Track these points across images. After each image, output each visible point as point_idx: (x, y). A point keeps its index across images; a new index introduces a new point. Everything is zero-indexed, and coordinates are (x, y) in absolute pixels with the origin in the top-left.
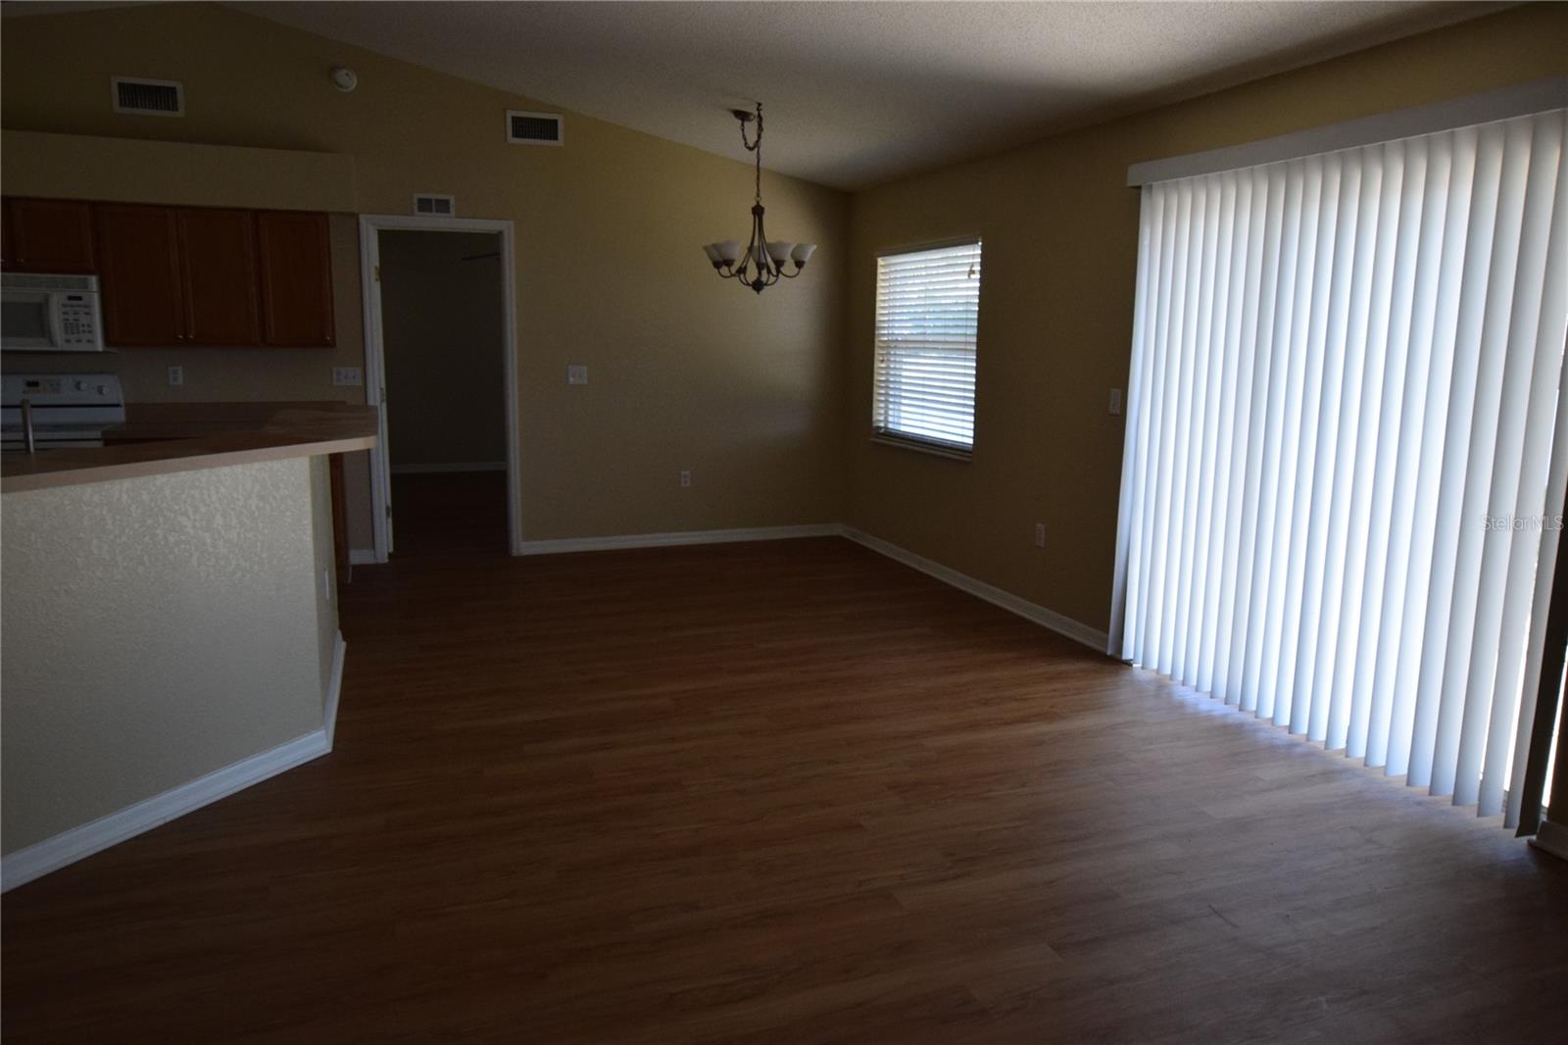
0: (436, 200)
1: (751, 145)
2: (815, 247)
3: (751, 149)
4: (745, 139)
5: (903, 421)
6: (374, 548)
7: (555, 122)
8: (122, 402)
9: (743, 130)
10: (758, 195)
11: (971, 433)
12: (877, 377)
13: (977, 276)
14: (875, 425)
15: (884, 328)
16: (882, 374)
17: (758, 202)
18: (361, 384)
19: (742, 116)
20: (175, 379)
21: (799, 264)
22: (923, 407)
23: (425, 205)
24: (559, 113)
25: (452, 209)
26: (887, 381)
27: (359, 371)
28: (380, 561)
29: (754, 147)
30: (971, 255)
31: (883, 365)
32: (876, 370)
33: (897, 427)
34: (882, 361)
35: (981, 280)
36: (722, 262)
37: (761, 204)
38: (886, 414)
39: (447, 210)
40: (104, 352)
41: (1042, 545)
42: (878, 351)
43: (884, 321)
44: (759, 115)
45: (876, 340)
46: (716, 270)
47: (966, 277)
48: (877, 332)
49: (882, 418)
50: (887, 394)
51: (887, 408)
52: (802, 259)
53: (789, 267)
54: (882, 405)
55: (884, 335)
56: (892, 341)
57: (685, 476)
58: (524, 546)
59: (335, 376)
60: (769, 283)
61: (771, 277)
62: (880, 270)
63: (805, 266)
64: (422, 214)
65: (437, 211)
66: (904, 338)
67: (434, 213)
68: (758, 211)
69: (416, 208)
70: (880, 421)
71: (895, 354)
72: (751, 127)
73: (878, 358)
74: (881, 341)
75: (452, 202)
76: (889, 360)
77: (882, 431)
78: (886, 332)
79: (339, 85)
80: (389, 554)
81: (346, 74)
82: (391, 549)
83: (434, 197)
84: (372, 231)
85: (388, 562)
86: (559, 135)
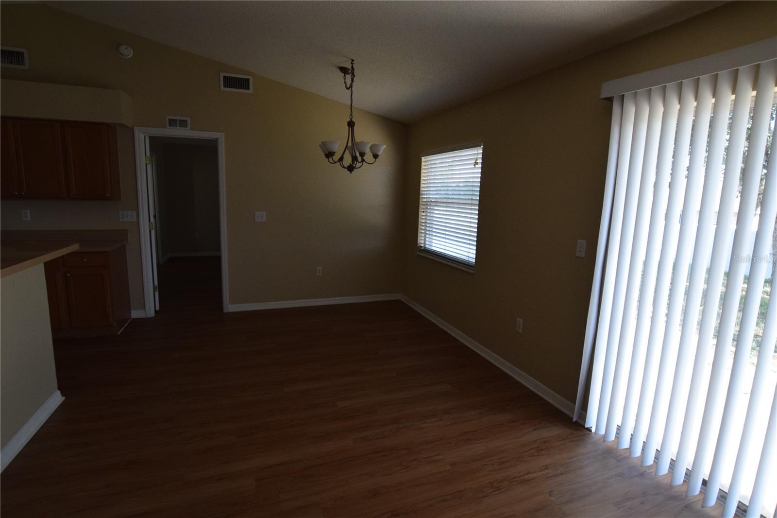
0: (180, 120)
1: (348, 86)
2: (385, 146)
3: (348, 89)
4: (346, 84)
5: (434, 245)
6: (145, 309)
7: (248, 80)
9: (345, 79)
10: (351, 115)
11: (474, 256)
12: (420, 220)
13: (480, 166)
14: (419, 245)
15: (424, 194)
16: (423, 219)
17: (351, 119)
18: (136, 220)
19: (344, 70)
20: (26, 217)
21: (376, 156)
22: (445, 238)
23: (172, 123)
24: (250, 75)
25: (189, 126)
26: (426, 223)
27: (134, 213)
28: (149, 316)
29: (350, 88)
30: (476, 153)
31: (424, 214)
32: (420, 217)
33: (430, 247)
34: (423, 212)
35: (482, 168)
36: (329, 154)
37: (353, 120)
38: (425, 240)
39: (186, 126)
41: (521, 331)
42: (421, 206)
43: (425, 191)
44: (352, 67)
45: (420, 201)
46: (327, 159)
47: (473, 167)
48: (421, 197)
49: (422, 242)
50: (425, 229)
51: (425, 237)
52: (377, 154)
53: (369, 157)
54: (423, 235)
55: (424, 198)
56: (429, 201)
57: (319, 270)
58: (230, 307)
59: (121, 216)
60: (356, 167)
61: (358, 163)
62: (423, 164)
63: (379, 158)
64: (171, 127)
65: (180, 126)
66: (435, 200)
67: (178, 127)
68: (351, 124)
69: (167, 124)
70: (422, 243)
71: (430, 209)
72: (349, 77)
73: (421, 210)
74: (423, 201)
75: (189, 122)
76: (426, 212)
77: (423, 248)
78: (425, 196)
79: (122, 54)
80: (156, 312)
81: (126, 48)
82: (158, 309)
83: (178, 118)
84: (142, 136)
85: (154, 317)
86: (250, 87)
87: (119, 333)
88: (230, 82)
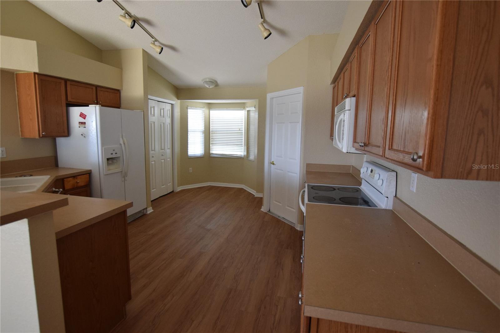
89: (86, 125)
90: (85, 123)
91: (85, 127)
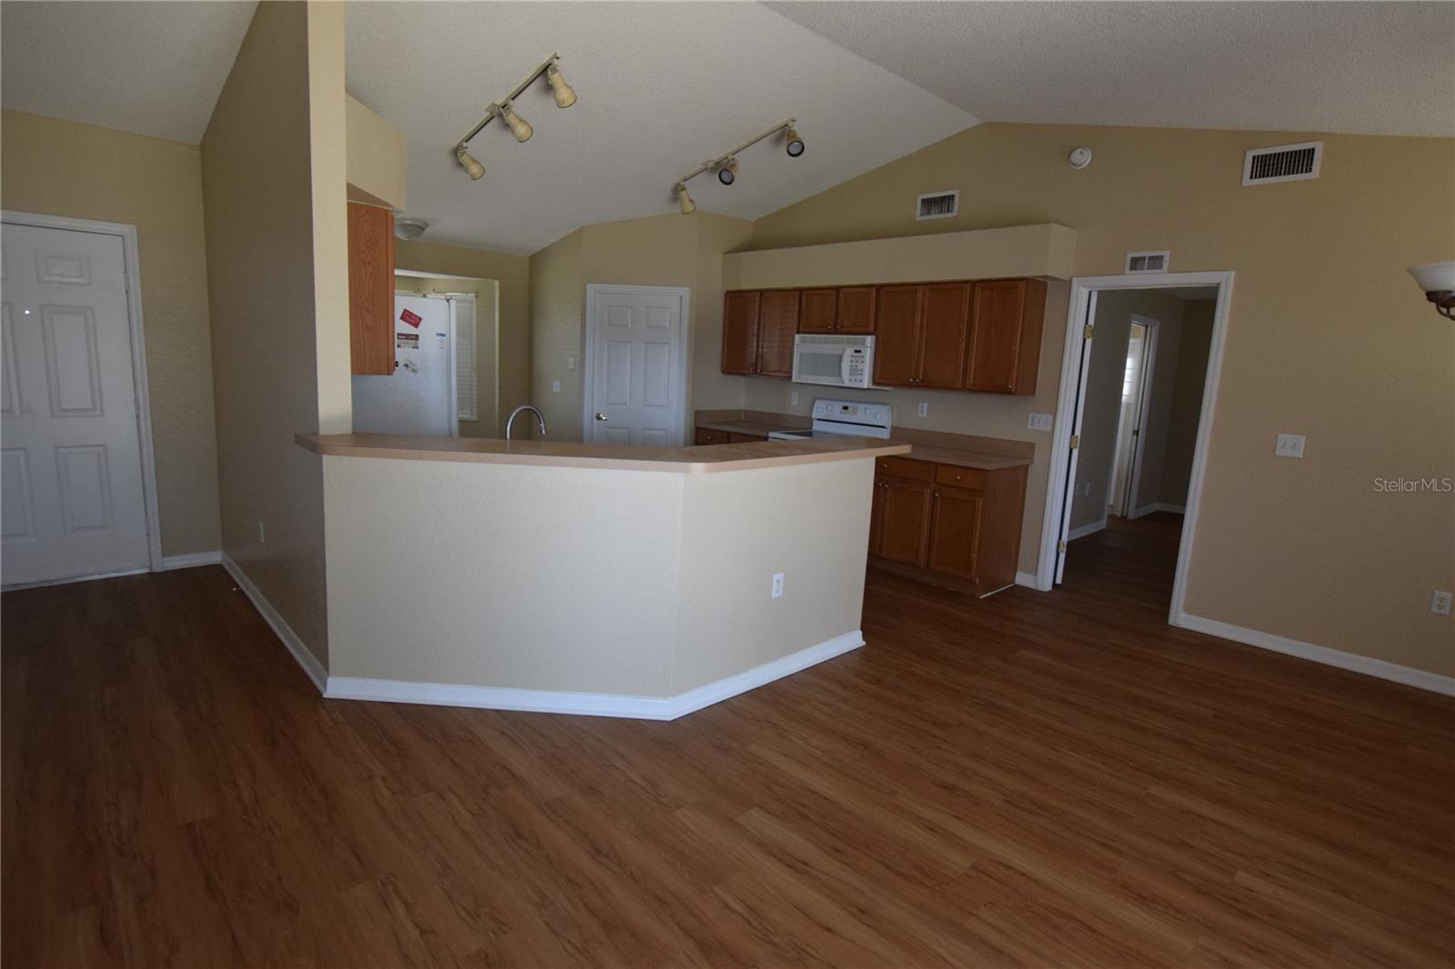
0: (1150, 258)
6: (1036, 576)
7: (1310, 151)
8: (888, 426)
18: (1049, 429)
20: (922, 412)
23: (1136, 264)
24: (1316, 141)
25: (1166, 265)
27: (1051, 417)
28: (1040, 588)
39: (1160, 267)
40: (868, 389)
57: (1441, 599)
58: (1181, 617)
59: (1030, 421)
64: (1132, 272)
65: (1149, 268)
67: (1145, 271)
69: (1128, 267)
75: (1166, 259)
79: (1074, 165)
80: (1055, 585)
81: (1081, 153)
82: (1059, 581)
83: (1147, 254)
84: (1085, 292)
85: (1049, 591)
86: (1313, 168)
87: (982, 597)
88: (1266, 166)
89: (420, 343)
90: (417, 337)
91: (418, 348)
